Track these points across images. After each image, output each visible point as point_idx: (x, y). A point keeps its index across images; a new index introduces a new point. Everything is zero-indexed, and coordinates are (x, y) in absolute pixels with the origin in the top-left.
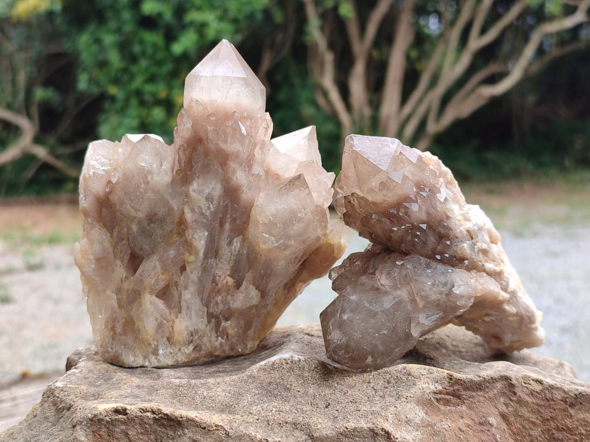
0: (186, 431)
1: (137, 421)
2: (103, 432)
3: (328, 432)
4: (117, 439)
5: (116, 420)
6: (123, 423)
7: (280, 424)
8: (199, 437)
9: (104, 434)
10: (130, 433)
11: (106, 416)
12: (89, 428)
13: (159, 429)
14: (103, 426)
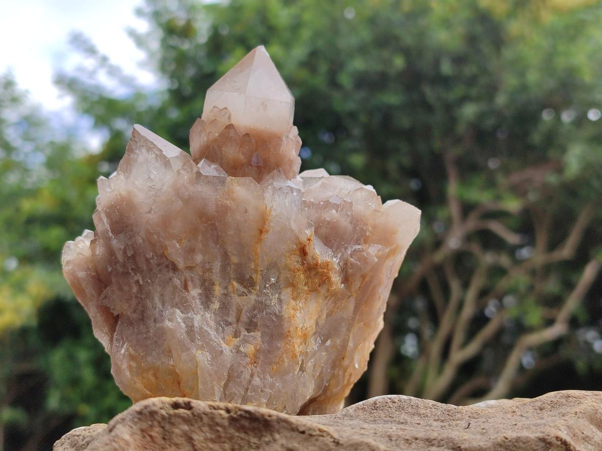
0: (277, 436)
1: (206, 420)
2: (156, 432)
3: (481, 444)
4: (176, 445)
5: (176, 415)
6: (186, 420)
7: (408, 440)
8: (296, 445)
9: (157, 435)
10: (195, 437)
11: (161, 409)
12: (136, 423)
13: (237, 434)
14: (156, 423)
